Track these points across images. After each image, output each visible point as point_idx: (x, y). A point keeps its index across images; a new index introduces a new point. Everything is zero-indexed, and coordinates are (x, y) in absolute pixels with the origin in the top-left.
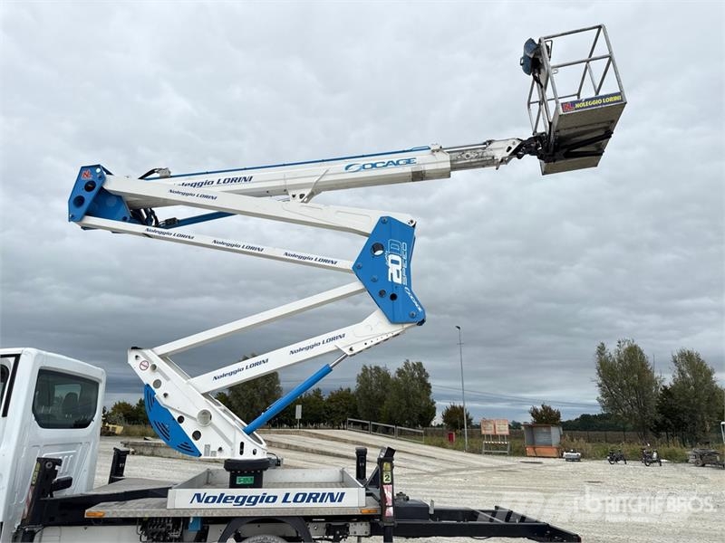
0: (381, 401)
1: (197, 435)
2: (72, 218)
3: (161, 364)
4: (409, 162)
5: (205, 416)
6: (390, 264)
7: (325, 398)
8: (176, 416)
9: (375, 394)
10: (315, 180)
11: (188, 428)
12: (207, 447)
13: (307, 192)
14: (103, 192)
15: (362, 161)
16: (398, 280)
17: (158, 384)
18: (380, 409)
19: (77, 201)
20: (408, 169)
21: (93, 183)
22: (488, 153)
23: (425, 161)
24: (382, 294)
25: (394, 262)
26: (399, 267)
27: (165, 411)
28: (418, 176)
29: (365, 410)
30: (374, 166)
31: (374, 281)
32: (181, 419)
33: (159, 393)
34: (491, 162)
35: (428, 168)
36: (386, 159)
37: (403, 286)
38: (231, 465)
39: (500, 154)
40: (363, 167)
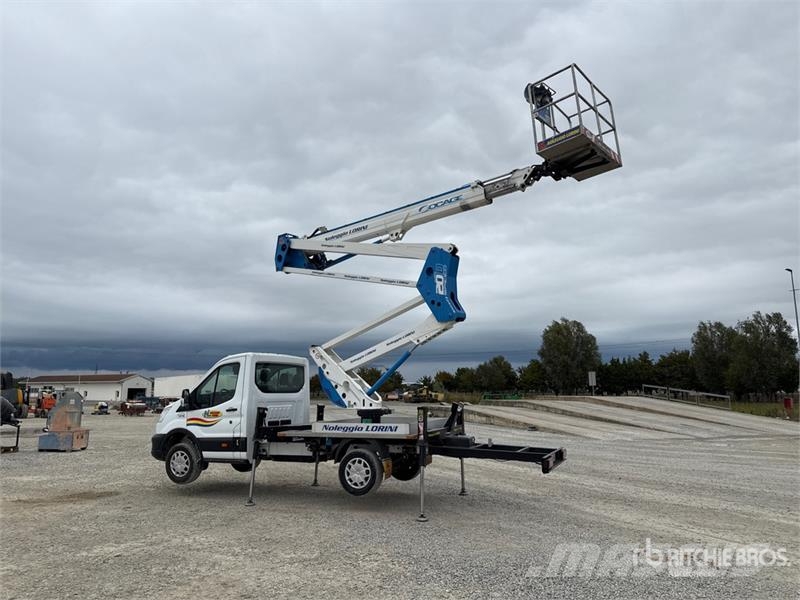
0: (725, 363)
1: (344, 395)
2: (278, 270)
3: (325, 354)
4: (458, 199)
5: (347, 384)
6: (437, 282)
7: (654, 363)
8: (334, 385)
9: (717, 356)
10: (402, 221)
11: (340, 391)
12: (349, 402)
13: (399, 231)
14: (290, 249)
15: (429, 203)
16: (441, 293)
17: (324, 366)
18: (725, 373)
19: (278, 258)
20: (458, 204)
21: (284, 245)
22: (512, 182)
23: (469, 196)
24: (433, 302)
25: (440, 280)
26: (442, 283)
27: (329, 382)
28: (466, 208)
29: (706, 375)
30: (436, 205)
31: (429, 294)
32: (336, 386)
33: (325, 371)
34: (513, 189)
35: (470, 201)
36: (443, 199)
37: (444, 296)
38: (361, 413)
39: (520, 181)
40: (430, 208)
